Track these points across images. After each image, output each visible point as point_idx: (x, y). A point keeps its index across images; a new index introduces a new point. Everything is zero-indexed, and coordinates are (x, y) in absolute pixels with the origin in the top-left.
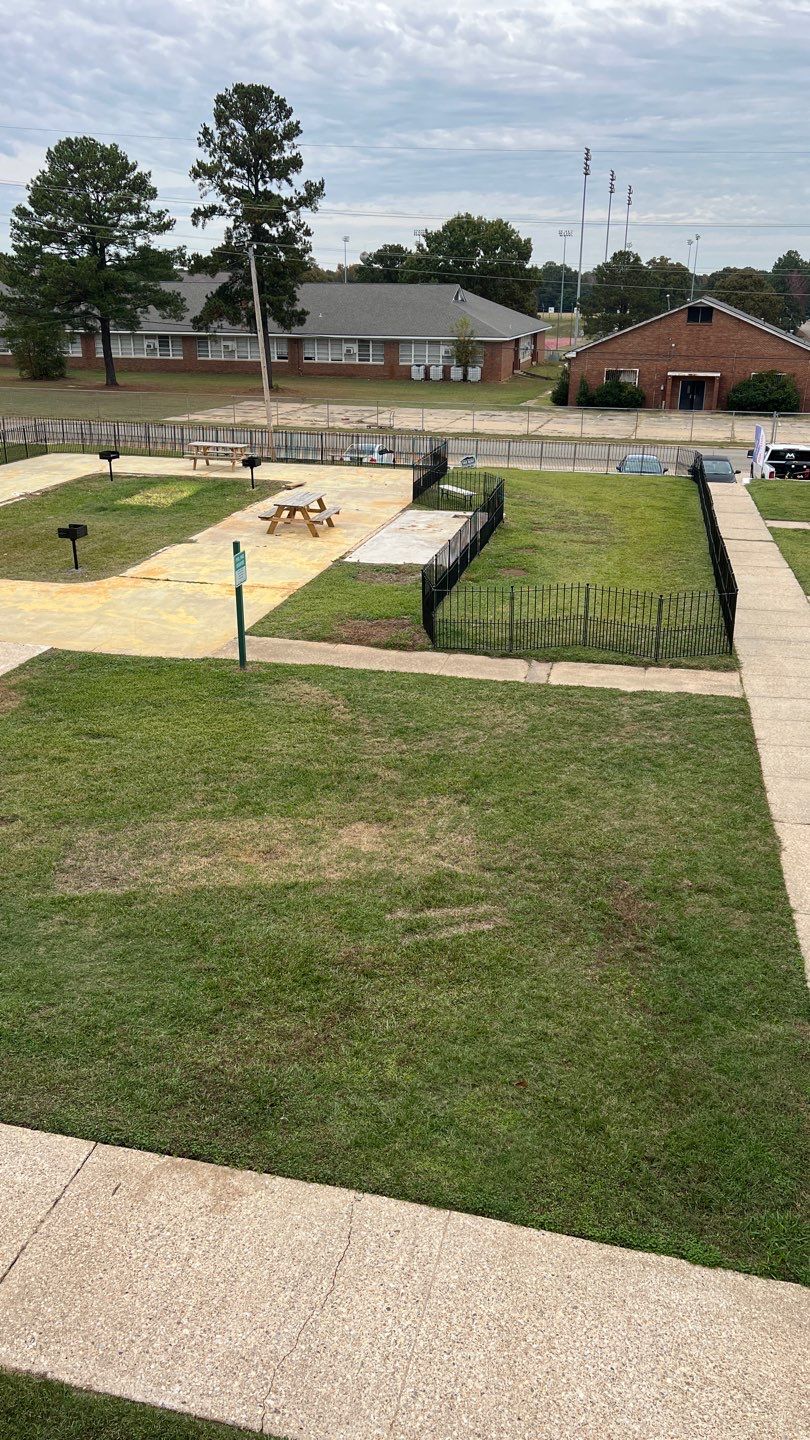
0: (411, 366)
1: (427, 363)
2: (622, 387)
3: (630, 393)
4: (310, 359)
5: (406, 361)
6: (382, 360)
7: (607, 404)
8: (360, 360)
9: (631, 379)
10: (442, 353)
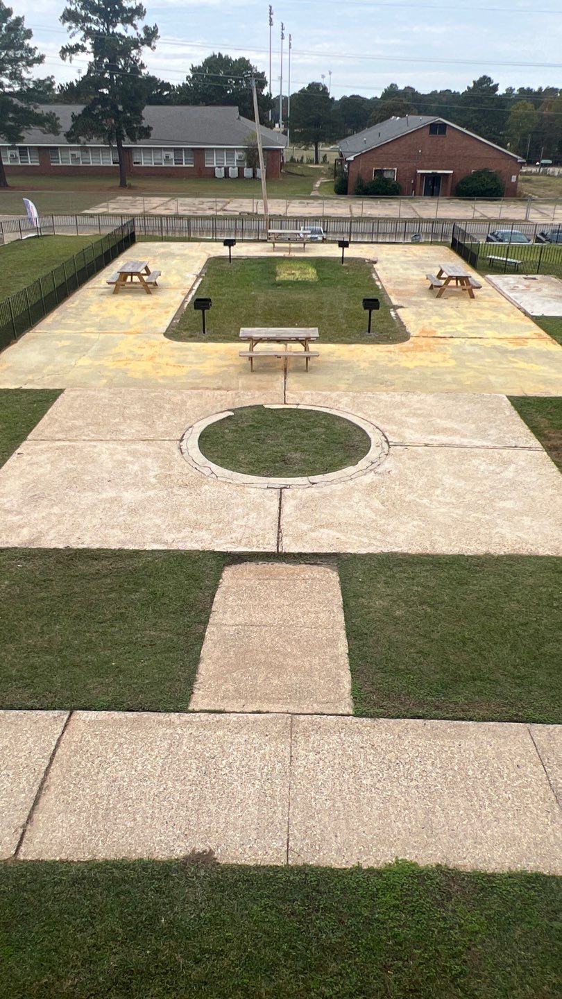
0: (214, 168)
1: (225, 165)
2: (387, 181)
3: (393, 185)
4: (138, 163)
5: (210, 164)
6: (192, 164)
7: (378, 194)
8: (175, 164)
9: (392, 174)
10: (236, 157)
